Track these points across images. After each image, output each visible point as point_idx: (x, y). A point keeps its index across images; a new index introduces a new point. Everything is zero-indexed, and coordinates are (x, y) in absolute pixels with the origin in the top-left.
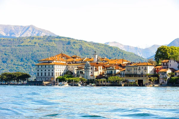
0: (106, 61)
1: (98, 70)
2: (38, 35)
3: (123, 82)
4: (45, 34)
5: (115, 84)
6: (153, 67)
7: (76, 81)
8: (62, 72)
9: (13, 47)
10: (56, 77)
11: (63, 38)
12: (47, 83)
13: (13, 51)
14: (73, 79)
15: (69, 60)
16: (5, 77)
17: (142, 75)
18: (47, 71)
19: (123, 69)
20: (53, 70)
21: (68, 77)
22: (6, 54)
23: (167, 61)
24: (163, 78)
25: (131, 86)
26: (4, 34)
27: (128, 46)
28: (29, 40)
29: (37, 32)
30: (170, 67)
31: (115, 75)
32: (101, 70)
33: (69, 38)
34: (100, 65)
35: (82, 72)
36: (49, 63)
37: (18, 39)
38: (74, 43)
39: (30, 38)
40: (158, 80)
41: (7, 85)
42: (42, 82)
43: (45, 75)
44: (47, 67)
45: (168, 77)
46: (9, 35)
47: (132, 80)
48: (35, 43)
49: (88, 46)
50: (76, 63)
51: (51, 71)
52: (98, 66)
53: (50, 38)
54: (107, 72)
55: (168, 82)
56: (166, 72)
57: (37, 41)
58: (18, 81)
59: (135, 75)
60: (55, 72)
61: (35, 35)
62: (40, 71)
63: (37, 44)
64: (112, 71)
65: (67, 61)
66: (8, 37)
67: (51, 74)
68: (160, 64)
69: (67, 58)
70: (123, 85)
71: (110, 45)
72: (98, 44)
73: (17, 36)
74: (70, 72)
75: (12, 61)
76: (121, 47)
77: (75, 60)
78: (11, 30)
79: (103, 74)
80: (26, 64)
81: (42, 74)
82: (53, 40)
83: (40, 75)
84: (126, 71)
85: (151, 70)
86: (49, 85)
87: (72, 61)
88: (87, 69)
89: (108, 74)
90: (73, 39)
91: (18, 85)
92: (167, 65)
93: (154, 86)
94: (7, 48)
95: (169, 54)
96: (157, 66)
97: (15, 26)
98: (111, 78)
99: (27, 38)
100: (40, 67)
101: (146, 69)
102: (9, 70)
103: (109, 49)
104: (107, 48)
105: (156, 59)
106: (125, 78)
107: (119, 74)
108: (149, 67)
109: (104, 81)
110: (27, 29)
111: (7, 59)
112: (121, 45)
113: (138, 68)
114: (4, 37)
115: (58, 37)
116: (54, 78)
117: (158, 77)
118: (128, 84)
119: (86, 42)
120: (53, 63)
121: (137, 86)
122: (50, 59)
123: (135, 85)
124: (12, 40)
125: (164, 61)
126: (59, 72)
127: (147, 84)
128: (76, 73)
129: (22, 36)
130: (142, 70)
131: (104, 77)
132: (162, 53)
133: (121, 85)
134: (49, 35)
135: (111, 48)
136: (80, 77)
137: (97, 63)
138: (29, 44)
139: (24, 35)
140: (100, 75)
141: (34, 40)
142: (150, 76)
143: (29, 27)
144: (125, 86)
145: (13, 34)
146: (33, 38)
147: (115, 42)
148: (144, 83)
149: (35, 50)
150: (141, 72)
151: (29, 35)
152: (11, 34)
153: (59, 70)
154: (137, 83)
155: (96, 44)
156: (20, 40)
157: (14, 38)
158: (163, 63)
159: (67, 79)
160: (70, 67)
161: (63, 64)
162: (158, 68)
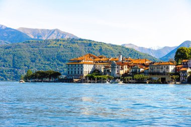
0: (129, 61)
1: (123, 69)
2: (62, 37)
3: (148, 79)
4: (68, 37)
5: (141, 81)
6: (174, 66)
7: (104, 79)
8: (90, 70)
9: (40, 48)
10: (85, 75)
11: (85, 40)
12: (77, 80)
13: (41, 52)
14: (101, 76)
15: (96, 60)
16: (38, 74)
17: (164, 73)
18: (77, 69)
19: (147, 68)
20: (82, 69)
21: (97, 75)
22: (34, 55)
23: (187, 61)
24: (184, 76)
25: (155, 83)
26: (33, 37)
27: (142, 48)
28: (55, 42)
29: (61, 35)
30: (189, 66)
31: (140, 73)
32: (126, 69)
33: (90, 41)
34: (125, 64)
35: (108, 71)
36: (78, 62)
37: (44, 41)
38: (95, 44)
39: (55, 40)
40: (179, 78)
41: (41, 82)
42: (72, 79)
43: (75, 73)
44: (77, 66)
45: (188, 76)
46: (36, 38)
47: (155, 78)
48: (60, 45)
49: (107, 47)
50: (102, 62)
51: (80, 69)
52: (123, 66)
53: (73, 40)
54: (131, 70)
55: (188, 80)
56: (186, 71)
57: (61, 43)
58: (50, 79)
59: (158, 74)
60: (84, 70)
61: (59, 38)
62: (70, 69)
63: (62, 46)
64: (136, 70)
65: (94, 61)
66: (36, 39)
67: (80, 73)
68: (180, 63)
69: (95, 58)
70: (148, 82)
71: (127, 47)
72: (116, 46)
73: (44, 38)
74: (97, 70)
75: (40, 60)
76: (136, 49)
77: (102, 60)
78: (39, 33)
79: (128, 72)
80: (52, 63)
81: (72, 72)
82: (76, 42)
83: (70, 73)
84: (150, 70)
85: (172, 69)
86: (79, 82)
87: (99, 61)
88: (113, 67)
89: (132, 72)
90: (93, 41)
91: (50, 82)
92: (187, 64)
93: (175, 83)
94: (35, 49)
95: (187, 54)
96: (177, 65)
97: (42, 30)
98: (136, 76)
99: (53, 40)
100: (70, 66)
101: (168, 68)
102: (38, 69)
103: (126, 51)
104: (124, 49)
105: (175, 59)
106: (149, 77)
107: (143, 72)
108: (170, 66)
109: (130, 79)
110: (52, 32)
111: (35, 59)
112: (136, 46)
113: (161, 67)
114: (32, 39)
115: (80, 40)
116: (83, 76)
117: (179, 75)
118: (152, 82)
119: (105, 44)
120: (82, 63)
121: (160, 83)
122: (79, 59)
123: (158, 83)
124: (40, 42)
125: (184, 61)
126: (88, 70)
127: (169, 82)
128: (103, 71)
129: (49, 38)
130: (164, 69)
131: (129, 75)
132: (182, 53)
133: (146, 83)
134: (72, 38)
135: (127, 49)
136: (107, 75)
137: (123, 63)
138: (54, 46)
139: (50, 38)
140: (125, 73)
141: (59, 42)
142: (171, 74)
143: (54, 31)
144: (149, 83)
145: (40, 36)
146: (58, 40)
147: (130, 44)
148: (166, 81)
149: (60, 51)
150: (163, 70)
151: (55, 38)
152: (38, 37)
153: (87, 69)
154: (160, 80)
155: (114, 45)
156: (47, 42)
157: (42, 40)
158: (183, 62)
159: (96, 77)
160: (98, 66)
161: (91, 64)
162: (179, 67)
